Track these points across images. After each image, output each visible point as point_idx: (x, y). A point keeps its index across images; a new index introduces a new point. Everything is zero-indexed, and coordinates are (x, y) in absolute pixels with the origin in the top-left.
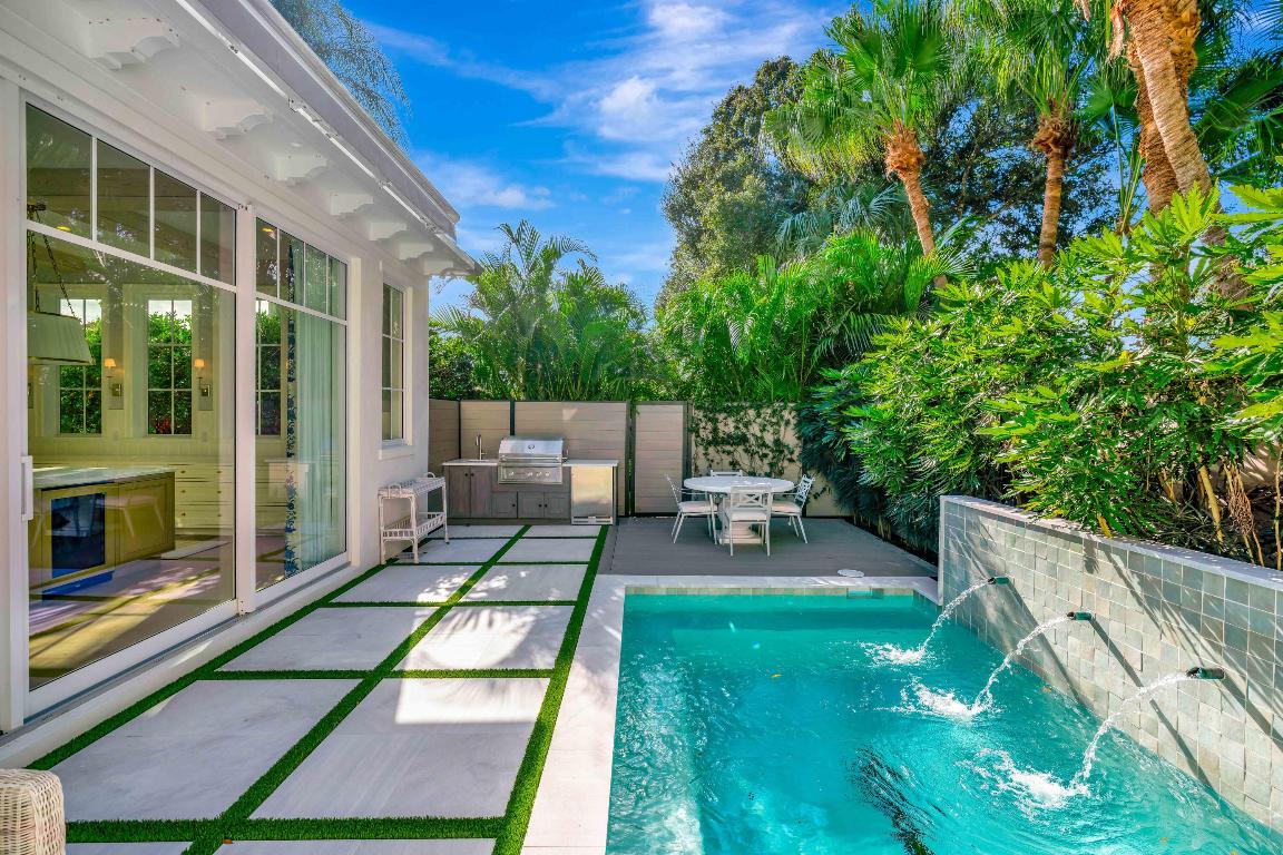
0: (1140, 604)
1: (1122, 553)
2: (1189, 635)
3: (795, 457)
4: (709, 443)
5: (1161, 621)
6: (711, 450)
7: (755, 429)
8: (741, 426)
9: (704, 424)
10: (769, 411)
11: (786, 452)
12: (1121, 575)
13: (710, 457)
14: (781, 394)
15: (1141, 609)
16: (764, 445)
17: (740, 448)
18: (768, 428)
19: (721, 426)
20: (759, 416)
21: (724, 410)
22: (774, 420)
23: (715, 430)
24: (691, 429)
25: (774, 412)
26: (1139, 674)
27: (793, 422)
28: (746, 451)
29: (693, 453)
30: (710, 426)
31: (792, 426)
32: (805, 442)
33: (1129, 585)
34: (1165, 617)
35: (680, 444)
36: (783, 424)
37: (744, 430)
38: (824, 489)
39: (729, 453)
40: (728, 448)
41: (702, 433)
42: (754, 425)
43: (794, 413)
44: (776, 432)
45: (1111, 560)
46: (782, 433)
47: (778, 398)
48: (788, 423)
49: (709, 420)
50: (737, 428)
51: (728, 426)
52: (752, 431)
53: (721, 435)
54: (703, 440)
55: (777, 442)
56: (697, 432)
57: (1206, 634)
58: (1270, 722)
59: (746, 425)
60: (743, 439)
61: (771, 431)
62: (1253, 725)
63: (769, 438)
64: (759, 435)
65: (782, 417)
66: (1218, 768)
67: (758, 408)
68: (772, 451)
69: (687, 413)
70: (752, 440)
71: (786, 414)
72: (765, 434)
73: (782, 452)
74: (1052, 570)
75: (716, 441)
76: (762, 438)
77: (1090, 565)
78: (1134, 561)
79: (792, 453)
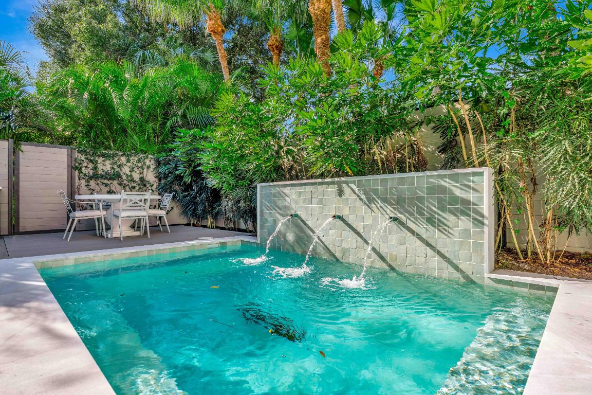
0: (363, 202)
1: (354, 183)
2: (385, 208)
3: (154, 188)
4: (91, 178)
5: (373, 207)
6: (92, 183)
7: (126, 170)
8: (115, 167)
9: (86, 164)
10: (136, 159)
11: (148, 186)
12: (355, 193)
13: (92, 187)
14: (144, 149)
15: (365, 206)
16: (133, 180)
17: (115, 182)
18: (136, 169)
19: (100, 166)
20: (128, 161)
21: (103, 155)
22: (140, 165)
23: (95, 168)
24: (74, 167)
25: (139, 160)
26: (363, 234)
27: (152, 167)
28: (120, 184)
29: (77, 184)
30: (91, 166)
31: (151, 169)
32: (160, 180)
34: (375, 205)
35: (65, 177)
36: (145, 168)
37: (118, 170)
38: (172, 208)
39: (106, 185)
40: (106, 181)
41: (84, 170)
42: (125, 167)
43: (153, 162)
44: (141, 173)
45: (349, 187)
46: (145, 173)
47: (142, 151)
48: (148, 167)
49: (91, 161)
50: (112, 168)
51: (105, 166)
52: (124, 171)
53: (100, 172)
54: (85, 175)
55: (142, 179)
56: (80, 169)
57: (391, 204)
58: (415, 230)
59: (120, 166)
60: (118, 176)
61: (138, 172)
62: (409, 234)
63: (136, 176)
64: (129, 173)
65: (145, 164)
66: (396, 259)
67: (128, 156)
68: (139, 185)
69: (70, 156)
70: (124, 177)
71: (147, 162)
72: (133, 174)
73: (145, 185)
74: (321, 202)
75: (96, 177)
76: (131, 176)
77: (340, 193)
78: (359, 185)
79: (152, 186)
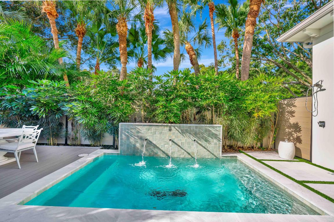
0: (181, 134)
1: (177, 126)
2: (189, 136)
5: (185, 135)
15: (181, 135)
26: (181, 146)
33: (178, 131)
34: (185, 134)
45: (175, 128)
57: (192, 135)
58: (201, 144)
62: (199, 145)
66: (194, 154)
74: (161, 133)
77: (170, 130)
78: (179, 127)
